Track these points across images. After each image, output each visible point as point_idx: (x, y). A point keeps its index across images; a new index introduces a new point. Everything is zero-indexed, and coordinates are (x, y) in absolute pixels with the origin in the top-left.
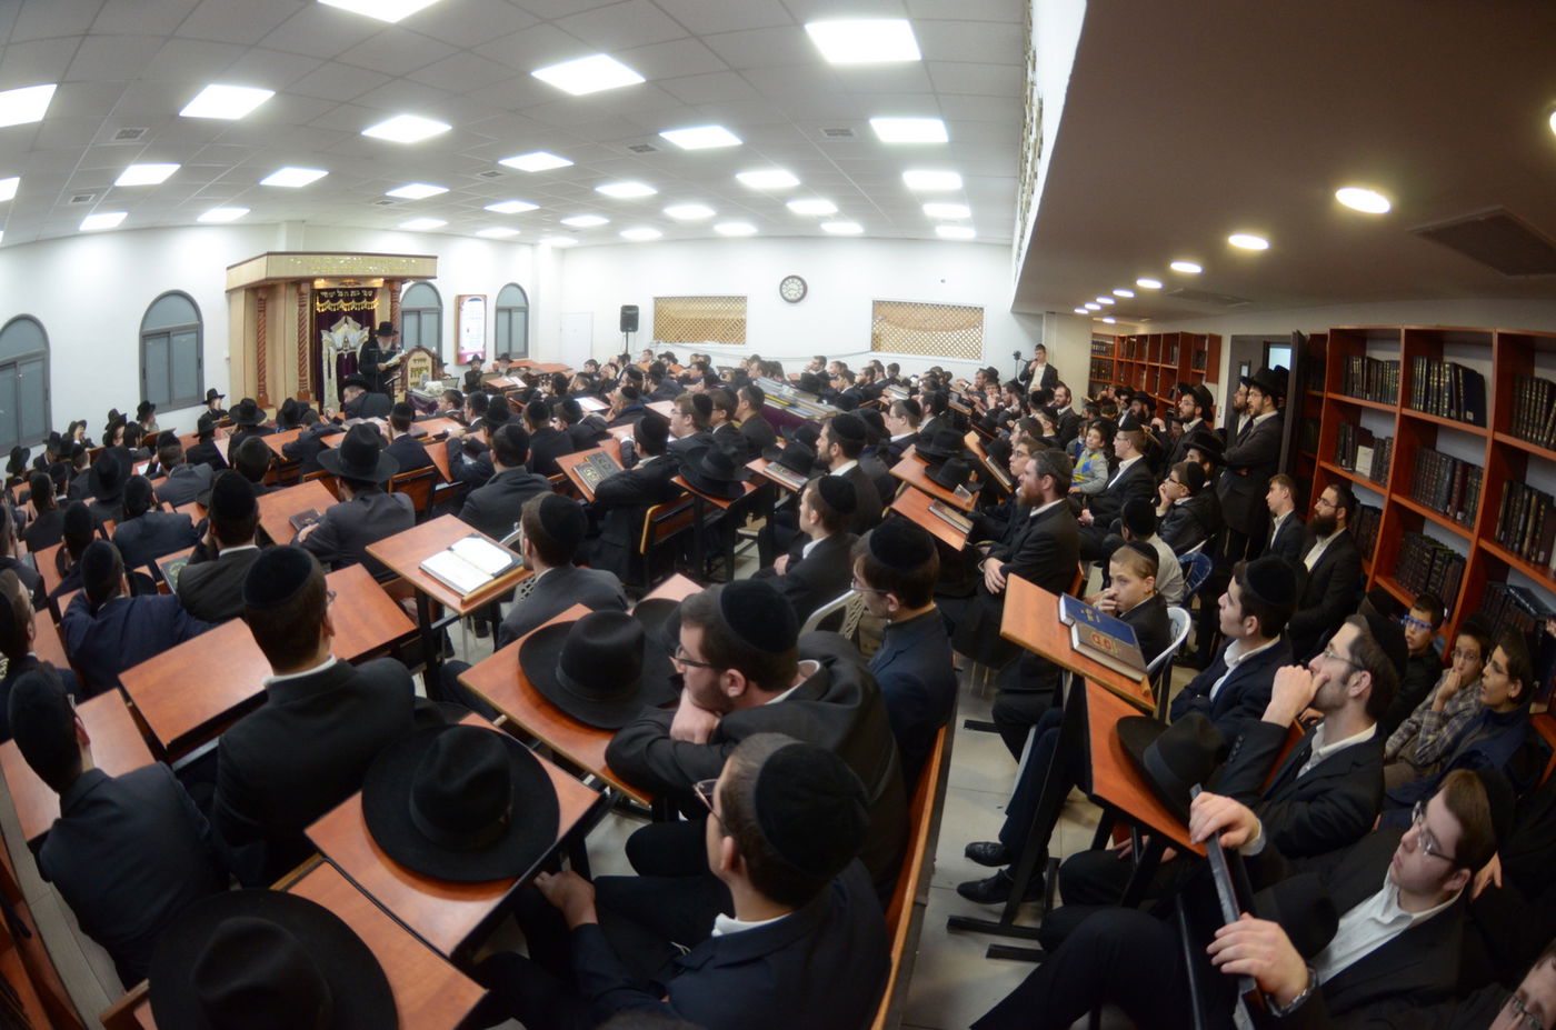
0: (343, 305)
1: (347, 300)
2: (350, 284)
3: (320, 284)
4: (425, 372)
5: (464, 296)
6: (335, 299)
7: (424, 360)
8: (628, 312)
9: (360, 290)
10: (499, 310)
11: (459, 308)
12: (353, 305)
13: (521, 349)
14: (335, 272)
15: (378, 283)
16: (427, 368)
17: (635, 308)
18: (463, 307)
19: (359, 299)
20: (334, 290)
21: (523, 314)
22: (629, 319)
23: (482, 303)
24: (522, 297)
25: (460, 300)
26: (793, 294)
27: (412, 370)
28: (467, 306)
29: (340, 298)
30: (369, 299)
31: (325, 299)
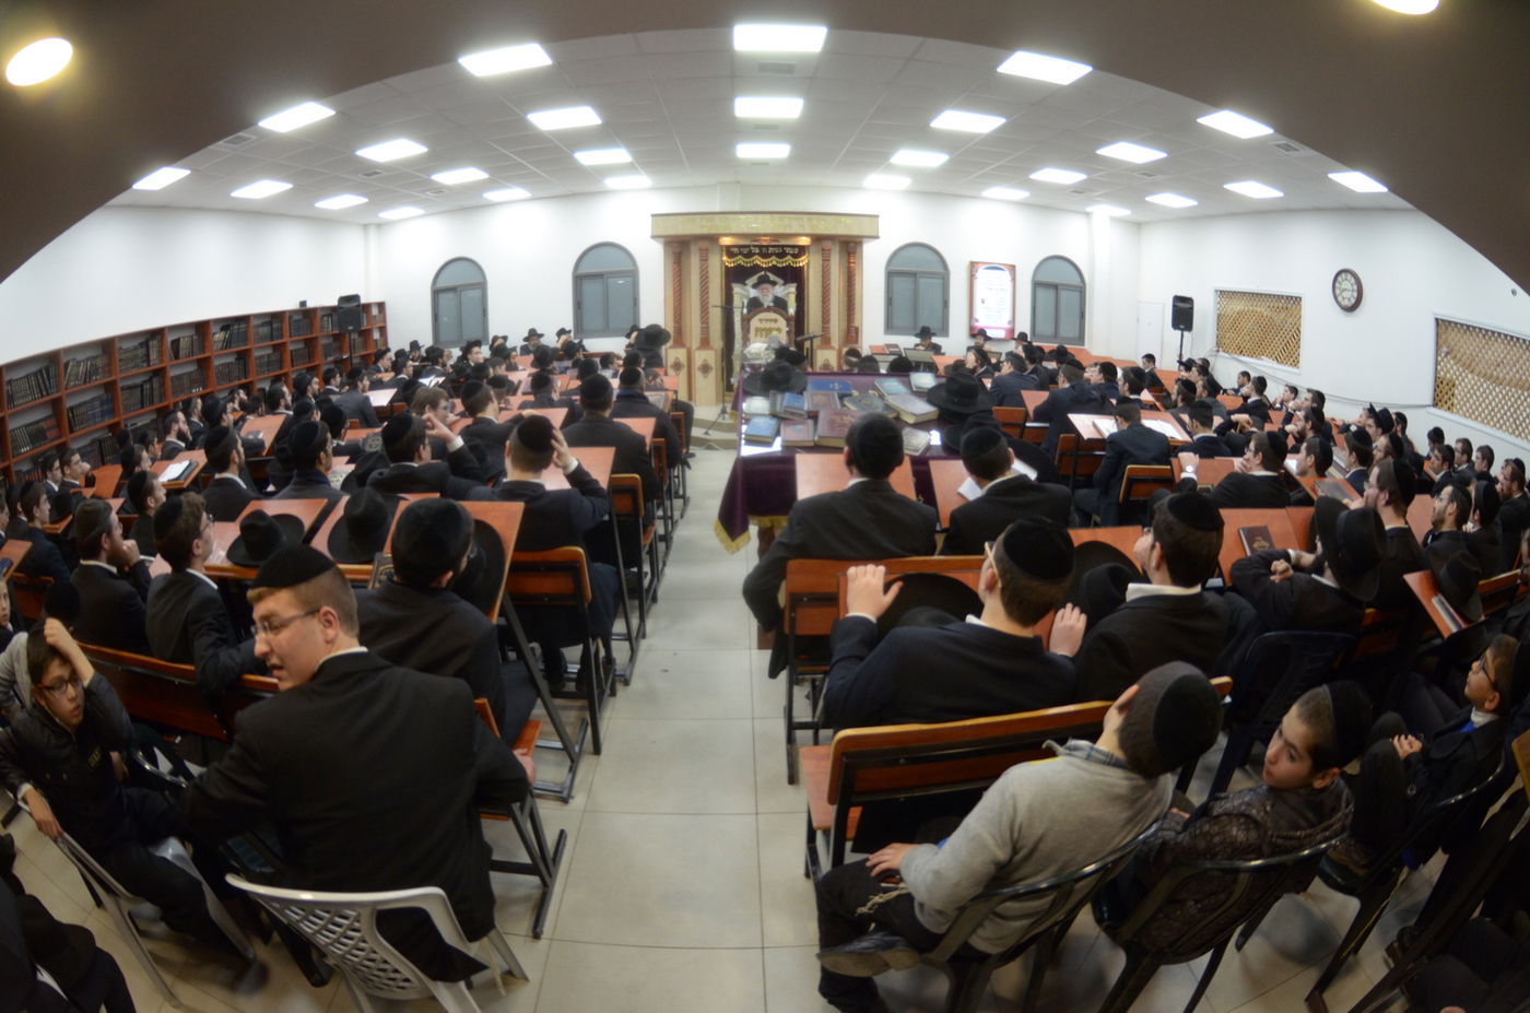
0: (758, 261)
1: (765, 256)
2: (765, 241)
3: (726, 241)
5: (977, 263)
6: (749, 255)
8: (1181, 305)
9: (783, 247)
10: (1037, 285)
11: (972, 277)
12: (773, 261)
13: (1076, 334)
14: (745, 230)
15: (804, 241)
17: (1188, 300)
18: (977, 275)
19: (782, 255)
20: (748, 246)
21: (1077, 294)
22: (1183, 314)
23: (1006, 275)
24: (1076, 273)
25: (973, 266)
26: (1349, 297)
28: (982, 274)
29: (755, 254)
30: (795, 256)
31: (736, 255)
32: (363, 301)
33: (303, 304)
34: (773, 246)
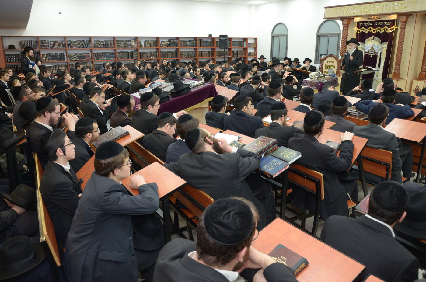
0: (371, 30)
1: (374, 26)
2: (375, 18)
3: (357, 19)
4: (332, 68)
6: (367, 26)
7: (333, 62)
9: (383, 21)
12: (378, 30)
15: (394, 17)
16: (334, 66)
19: (383, 26)
20: (368, 22)
27: (326, 66)
29: (370, 26)
30: (389, 26)
31: (361, 27)
32: (229, 37)
33: (210, 35)
34: (378, 21)
